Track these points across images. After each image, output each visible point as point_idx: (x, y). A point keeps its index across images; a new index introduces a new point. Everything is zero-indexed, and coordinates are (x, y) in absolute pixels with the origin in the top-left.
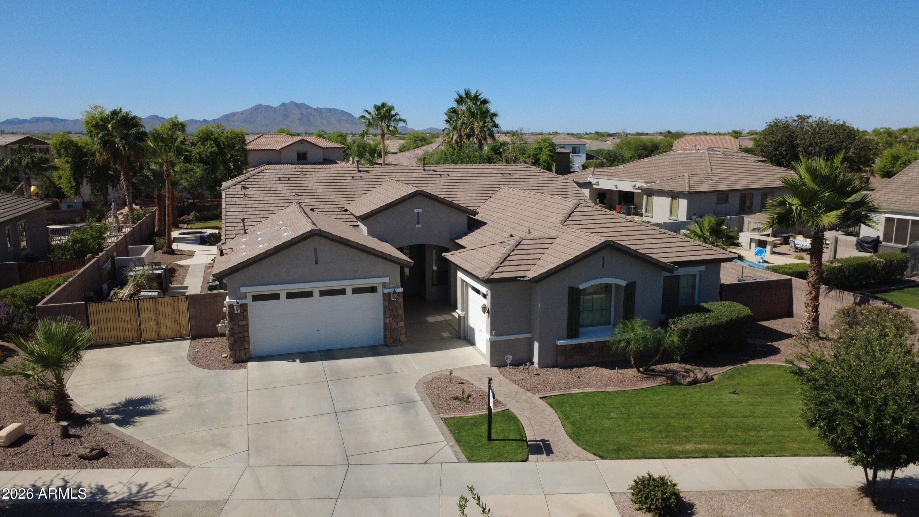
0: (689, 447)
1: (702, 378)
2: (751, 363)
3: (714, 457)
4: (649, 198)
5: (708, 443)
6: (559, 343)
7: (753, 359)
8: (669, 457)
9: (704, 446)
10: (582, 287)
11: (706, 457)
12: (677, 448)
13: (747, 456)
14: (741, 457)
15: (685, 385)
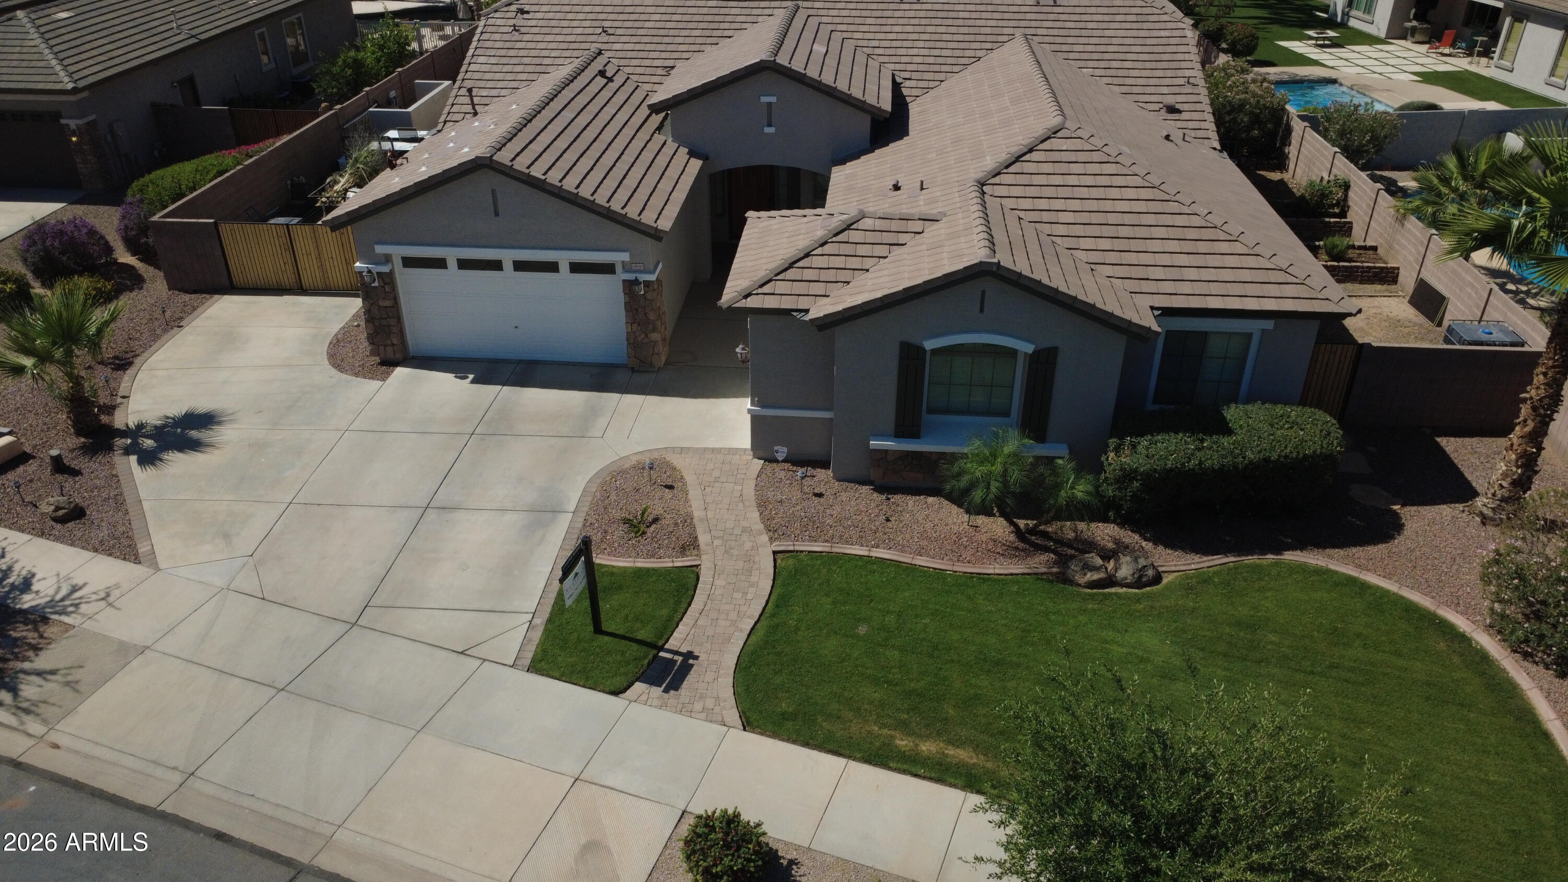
0: (929, 747)
1: (1126, 578)
2: (1290, 556)
3: (953, 785)
4: (1517, 24)
5: (977, 748)
6: (874, 443)
7: (1301, 546)
8: (868, 760)
9: (963, 755)
10: (929, 345)
11: (937, 781)
12: (903, 743)
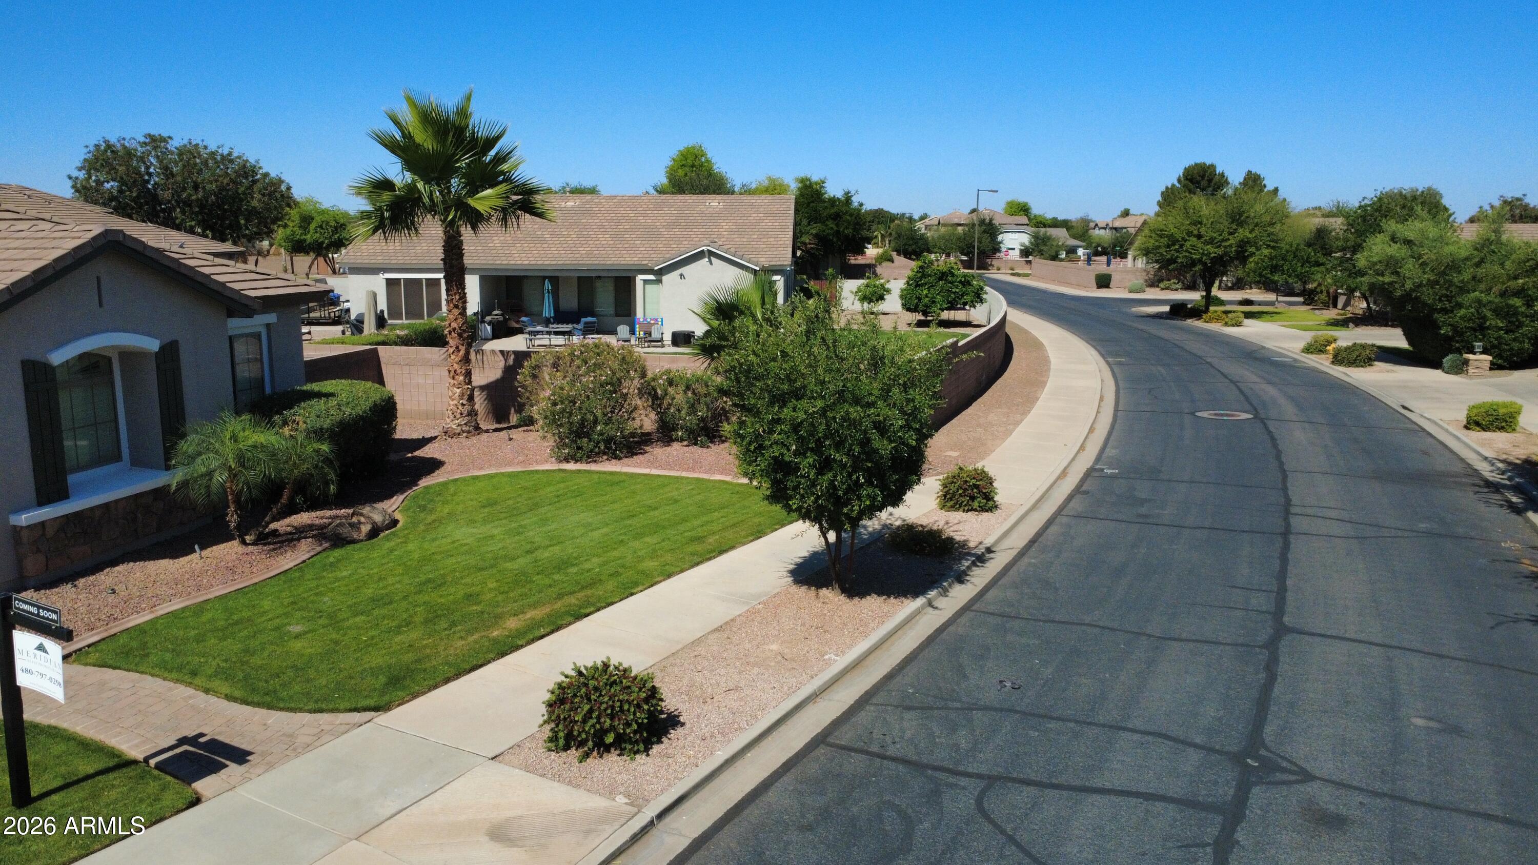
0: (512, 624)
1: (384, 521)
2: (422, 484)
3: (570, 624)
6: (24, 519)
7: (419, 478)
9: (537, 612)
10: (57, 358)
11: (558, 629)
12: (496, 633)
13: (612, 604)
14: (605, 607)
15: (362, 541)
